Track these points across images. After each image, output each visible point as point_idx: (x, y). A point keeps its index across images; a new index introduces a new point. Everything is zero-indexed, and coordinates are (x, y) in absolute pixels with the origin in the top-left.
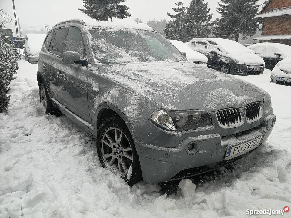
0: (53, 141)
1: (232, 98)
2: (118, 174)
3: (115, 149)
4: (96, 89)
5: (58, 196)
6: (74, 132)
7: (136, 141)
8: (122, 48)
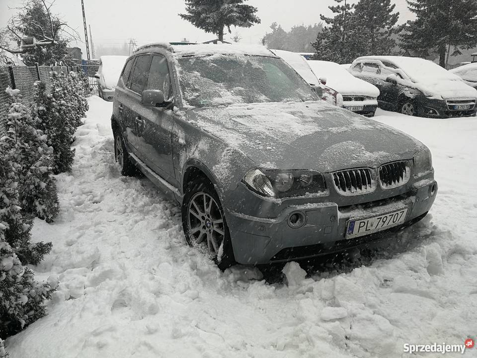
0: (128, 210)
1: (361, 155)
2: (206, 254)
3: (204, 221)
4: (182, 141)
5: (128, 275)
6: (158, 200)
7: (226, 209)
8: (222, 85)
